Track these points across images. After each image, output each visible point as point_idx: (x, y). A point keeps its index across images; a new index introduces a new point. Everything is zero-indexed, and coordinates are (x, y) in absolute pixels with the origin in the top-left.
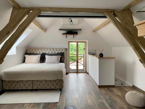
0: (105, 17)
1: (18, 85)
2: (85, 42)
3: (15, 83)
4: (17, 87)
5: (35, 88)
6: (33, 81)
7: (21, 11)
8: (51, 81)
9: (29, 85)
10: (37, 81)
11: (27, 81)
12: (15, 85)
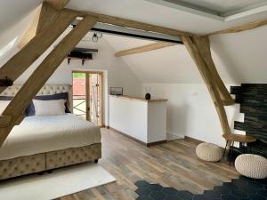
0: (181, 43)
1: (13, 168)
2: (101, 74)
3: (5, 166)
4: (9, 172)
5: (51, 166)
6: (46, 153)
7: (63, 15)
8: (81, 149)
9: (38, 164)
10: (55, 153)
11: (33, 157)
12: (5, 170)
